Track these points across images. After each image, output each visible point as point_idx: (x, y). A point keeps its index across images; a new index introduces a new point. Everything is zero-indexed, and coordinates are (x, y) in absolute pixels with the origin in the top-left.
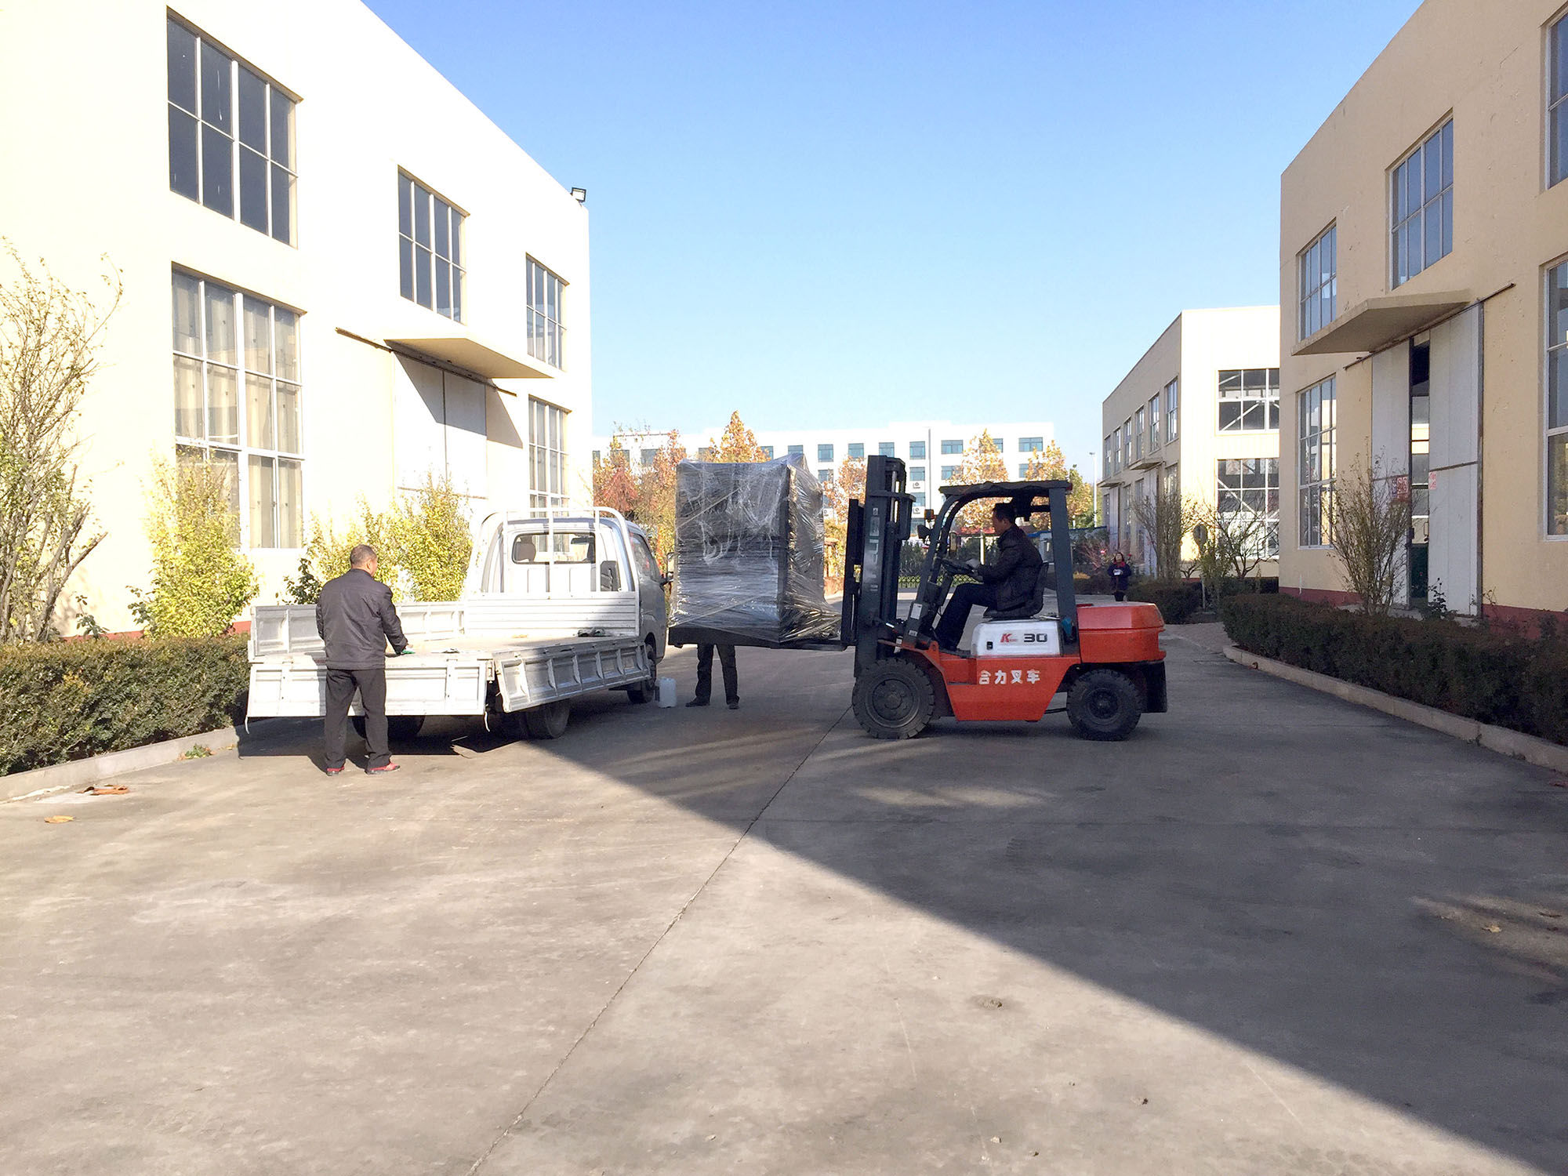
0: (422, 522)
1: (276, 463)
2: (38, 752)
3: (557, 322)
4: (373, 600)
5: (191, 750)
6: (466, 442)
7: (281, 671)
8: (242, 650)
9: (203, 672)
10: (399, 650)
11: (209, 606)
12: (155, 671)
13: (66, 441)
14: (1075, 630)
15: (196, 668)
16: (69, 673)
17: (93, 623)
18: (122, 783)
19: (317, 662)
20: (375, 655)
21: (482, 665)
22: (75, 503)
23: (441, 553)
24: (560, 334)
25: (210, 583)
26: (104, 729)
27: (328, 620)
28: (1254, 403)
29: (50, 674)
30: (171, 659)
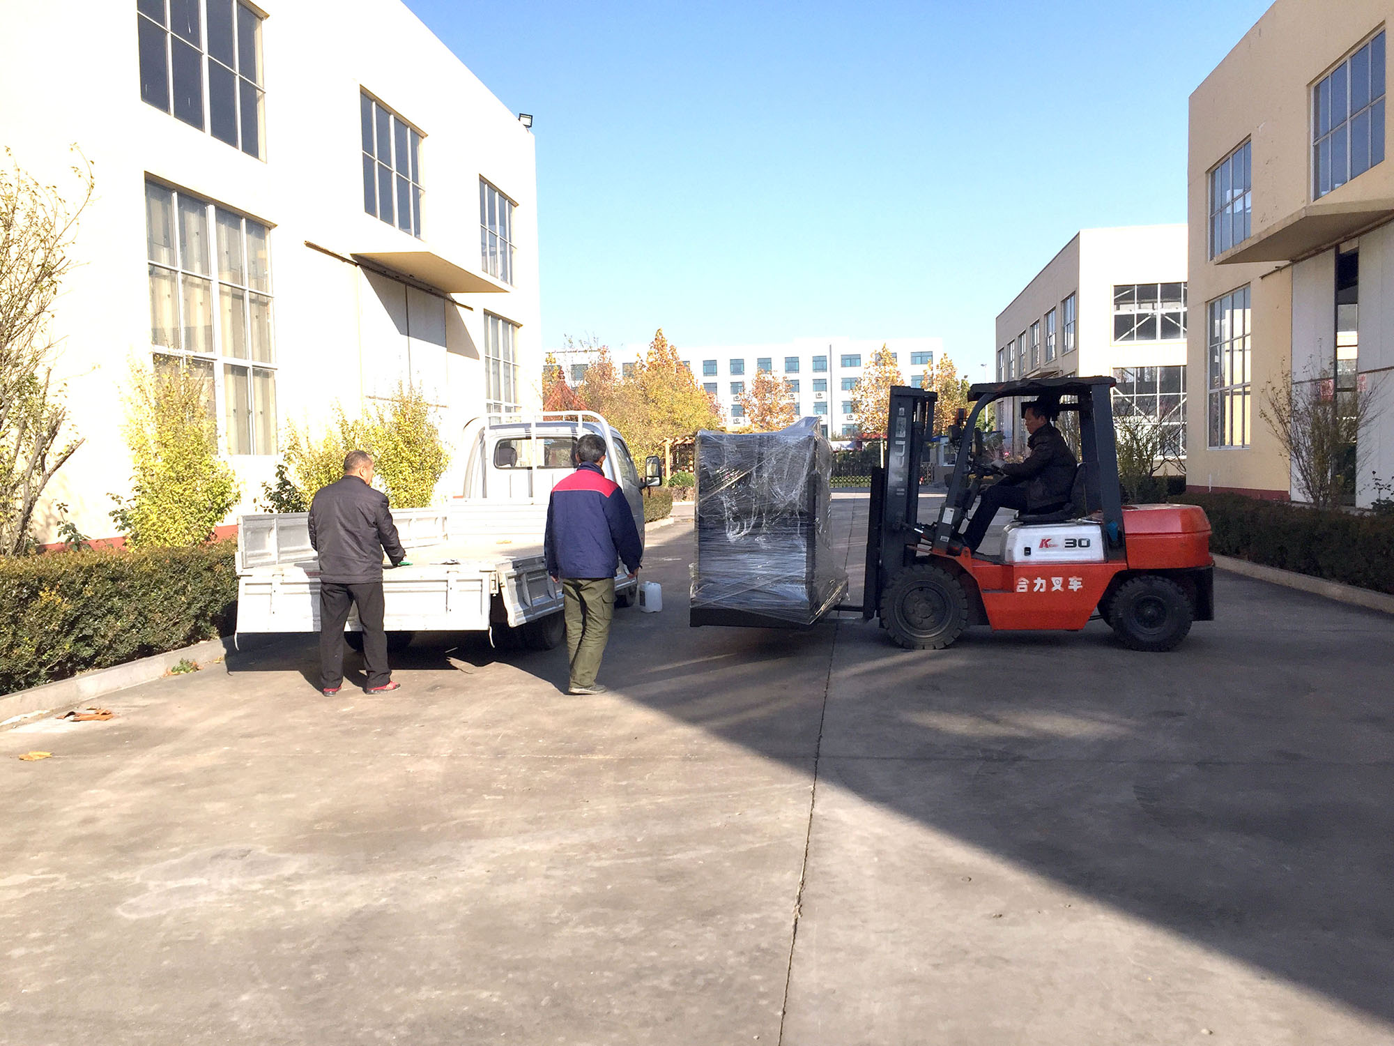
0: (393, 429)
1: (250, 372)
2: (15, 674)
3: (508, 241)
4: (369, 509)
5: (178, 665)
6: (428, 353)
7: (271, 584)
8: (229, 559)
9: (188, 583)
10: (397, 562)
11: (191, 513)
12: (137, 583)
13: (38, 343)
14: (1121, 535)
15: (180, 580)
16: (46, 589)
17: (74, 531)
18: (105, 706)
19: (310, 574)
20: (372, 568)
21: (485, 577)
22: (50, 408)
23: (413, 459)
24: (511, 253)
25: (191, 491)
26: (86, 646)
27: (322, 530)
28: (1147, 315)
29: (25, 591)
30: (155, 571)
